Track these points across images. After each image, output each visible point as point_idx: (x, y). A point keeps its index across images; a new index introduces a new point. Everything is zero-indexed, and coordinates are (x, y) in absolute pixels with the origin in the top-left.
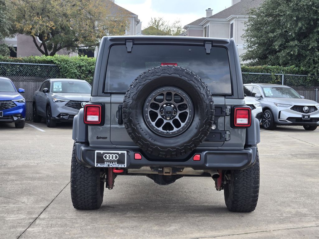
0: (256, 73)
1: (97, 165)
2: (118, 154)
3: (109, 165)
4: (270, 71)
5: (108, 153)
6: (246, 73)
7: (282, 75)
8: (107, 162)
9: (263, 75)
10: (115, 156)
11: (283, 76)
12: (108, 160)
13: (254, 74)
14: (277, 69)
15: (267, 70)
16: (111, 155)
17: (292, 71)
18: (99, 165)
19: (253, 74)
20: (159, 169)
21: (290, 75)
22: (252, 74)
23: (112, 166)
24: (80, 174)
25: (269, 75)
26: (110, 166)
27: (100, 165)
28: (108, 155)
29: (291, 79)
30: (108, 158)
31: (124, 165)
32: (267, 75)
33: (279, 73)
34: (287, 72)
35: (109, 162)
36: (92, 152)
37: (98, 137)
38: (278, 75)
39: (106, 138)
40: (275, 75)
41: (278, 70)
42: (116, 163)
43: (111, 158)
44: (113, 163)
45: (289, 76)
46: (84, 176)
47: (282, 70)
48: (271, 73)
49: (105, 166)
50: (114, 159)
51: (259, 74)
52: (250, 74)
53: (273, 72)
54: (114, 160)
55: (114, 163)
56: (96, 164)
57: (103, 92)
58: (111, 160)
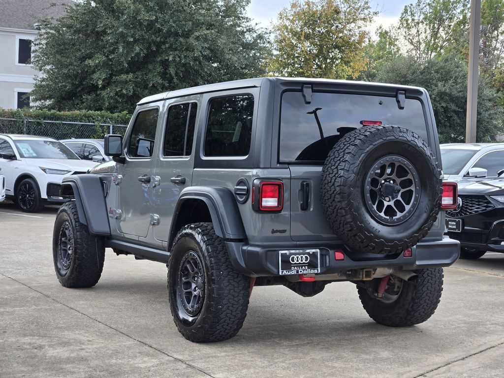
0: (73, 123)
1: (282, 272)
2: (308, 254)
3: (298, 272)
4: (93, 119)
5: (295, 254)
6: (58, 122)
7: (109, 126)
8: (294, 267)
9: (83, 125)
10: (305, 257)
11: (111, 128)
12: (296, 263)
13: (70, 124)
14: (102, 116)
15: (88, 118)
16: (300, 257)
17: (123, 120)
18: (285, 272)
19: (68, 124)
20: (348, 273)
21: (121, 125)
22: (66, 124)
23: (301, 273)
24: (228, 288)
25: (91, 125)
26: (300, 273)
27: (287, 271)
28: (295, 257)
29: (122, 132)
30: (295, 262)
31: (318, 270)
32: (89, 125)
33: (105, 122)
34: (117, 122)
35: (297, 266)
36: (273, 253)
37: (273, 230)
38: (104, 126)
39: (284, 231)
40: (101, 126)
41: (103, 118)
42: (306, 267)
43: (300, 261)
44: (302, 268)
45: (119, 127)
46: (234, 291)
47: (109, 119)
48: (94, 122)
49: (292, 274)
50: (304, 261)
51: (77, 124)
52: (64, 124)
53: (98, 120)
54: (304, 263)
55: (304, 268)
56: (280, 271)
57: (278, 162)
58: (300, 263)
